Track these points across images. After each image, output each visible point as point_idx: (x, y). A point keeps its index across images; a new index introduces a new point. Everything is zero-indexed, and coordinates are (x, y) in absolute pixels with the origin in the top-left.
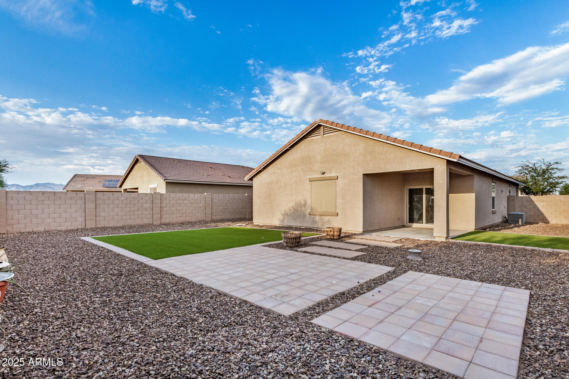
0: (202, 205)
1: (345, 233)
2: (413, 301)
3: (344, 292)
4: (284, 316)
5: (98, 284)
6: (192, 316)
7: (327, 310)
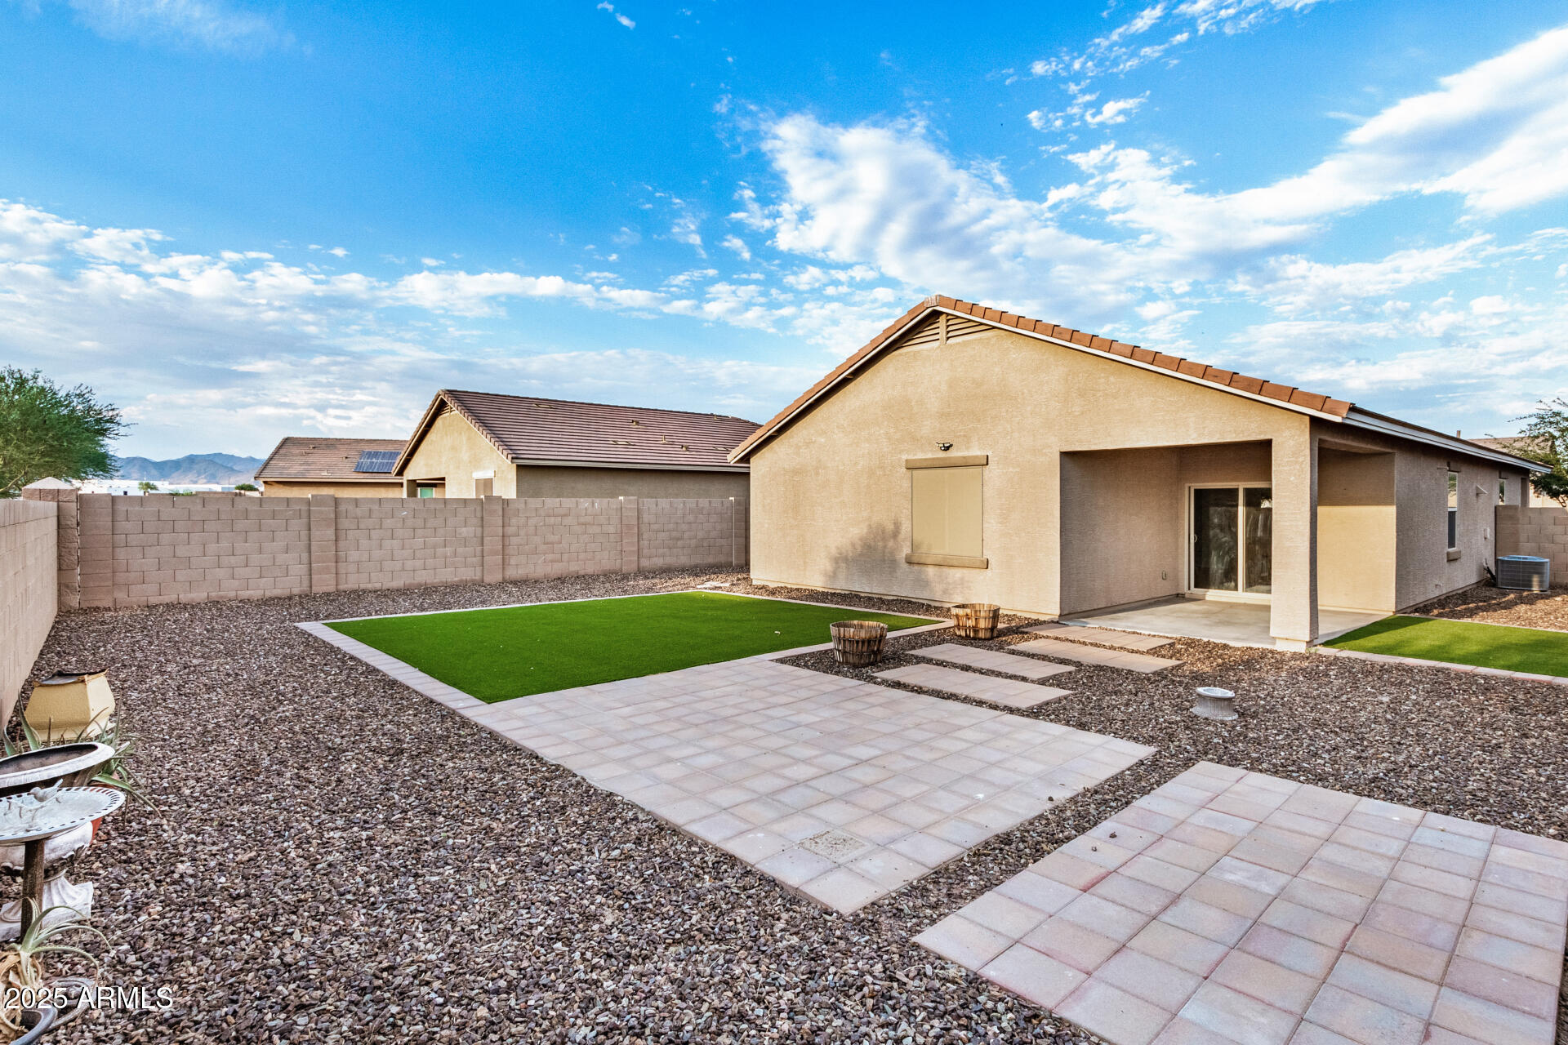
0: (611, 529)
1: (1010, 618)
2: (1213, 873)
3: (1008, 834)
4: (840, 916)
5: (339, 781)
6: (585, 902)
7: (960, 896)
